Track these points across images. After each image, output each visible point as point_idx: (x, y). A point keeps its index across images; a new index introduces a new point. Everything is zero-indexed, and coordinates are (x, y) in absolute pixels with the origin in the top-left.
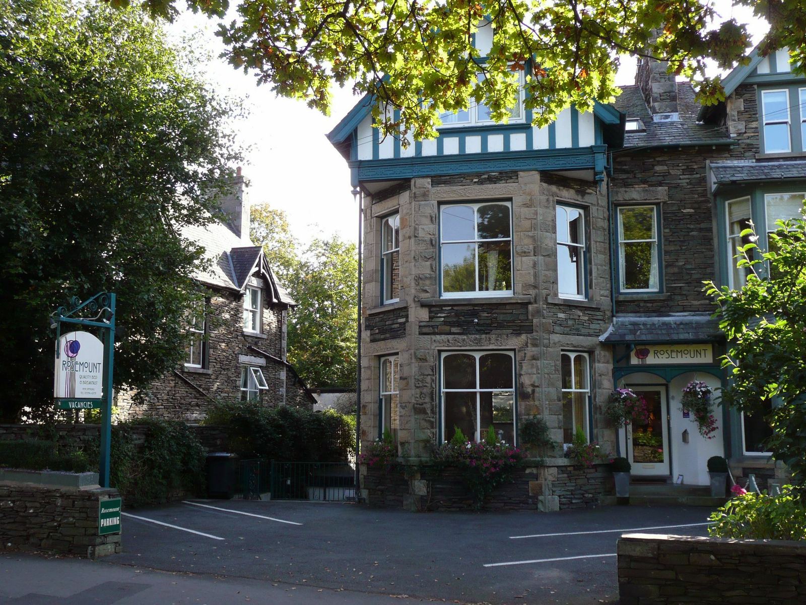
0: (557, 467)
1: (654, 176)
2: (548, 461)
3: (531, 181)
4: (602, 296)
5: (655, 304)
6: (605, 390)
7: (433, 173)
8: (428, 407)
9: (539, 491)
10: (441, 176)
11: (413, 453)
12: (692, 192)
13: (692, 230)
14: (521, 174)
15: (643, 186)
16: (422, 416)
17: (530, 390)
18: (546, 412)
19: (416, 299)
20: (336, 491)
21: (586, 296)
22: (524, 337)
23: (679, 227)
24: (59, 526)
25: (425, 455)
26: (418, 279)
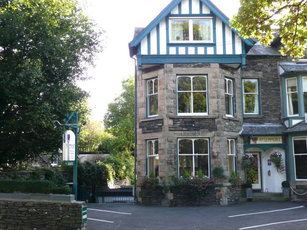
0: (227, 186)
1: (257, 67)
2: (225, 184)
3: (215, 67)
4: (240, 116)
5: (258, 119)
6: (241, 155)
7: (174, 62)
8: (173, 162)
9: (221, 197)
10: (177, 63)
11: (167, 181)
12: (272, 75)
13: (272, 90)
14: (211, 64)
15: (253, 71)
16: (171, 166)
17: (216, 154)
18: (223, 164)
19: (168, 116)
20: (108, 198)
21: (233, 116)
22: (213, 132)
23: (267, 88)
24: (62, 219)
25: (172, 182)
26: (168, 107)
